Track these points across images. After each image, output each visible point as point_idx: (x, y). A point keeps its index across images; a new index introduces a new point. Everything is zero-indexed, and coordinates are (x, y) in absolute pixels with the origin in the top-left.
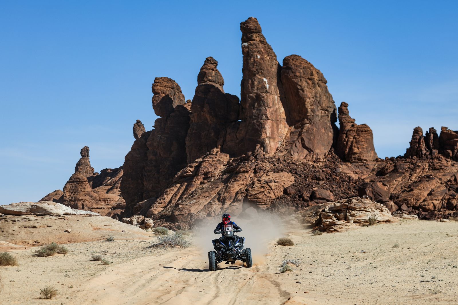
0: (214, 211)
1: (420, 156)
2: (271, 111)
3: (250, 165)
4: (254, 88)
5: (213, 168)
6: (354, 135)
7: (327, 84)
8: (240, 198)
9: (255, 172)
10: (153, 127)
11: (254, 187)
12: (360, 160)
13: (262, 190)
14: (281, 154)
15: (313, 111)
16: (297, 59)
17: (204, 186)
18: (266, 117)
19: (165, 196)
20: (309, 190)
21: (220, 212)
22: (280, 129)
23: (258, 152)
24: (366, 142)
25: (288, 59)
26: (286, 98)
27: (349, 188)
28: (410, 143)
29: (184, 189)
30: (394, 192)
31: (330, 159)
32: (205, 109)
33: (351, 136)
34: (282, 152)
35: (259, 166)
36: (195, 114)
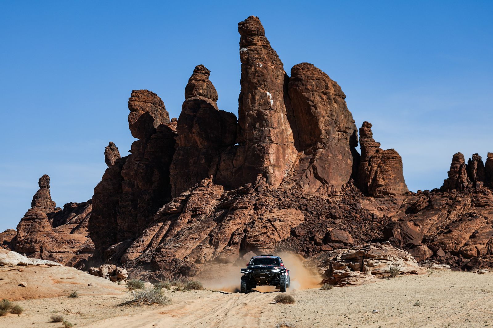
0: (204, 257)
1: (460, 189)
2: (275, 132)
3: (250, 199)
4: (255, 104)
5: (203, 203)
6: (379, 162)
7: (345, 100)
8: (236, 240)
9: (256, 209)
10: (130, 151)
11: (255, 227)
12: (386, 193)
13: (264, 230)
14: (289, 186)
15: (328, 132)
16: (308, 68)
17: (192, 225)
18: (269, 140)
19: (144, 237)
20: (323, 231)
21: (212, 257)
22: (287, 155)
23: (260, 183)
24: (394, 171)
25: (297, 68)
26: (294, 116)
27: (372, 229)
28: (448, 172)
29: (167, 229)
30: (429, 234)
31: (349, 192)
32: (194, 130)
33: (375, 164)
34: (289, 183)
35: (260, 200)
36: (181, 136)
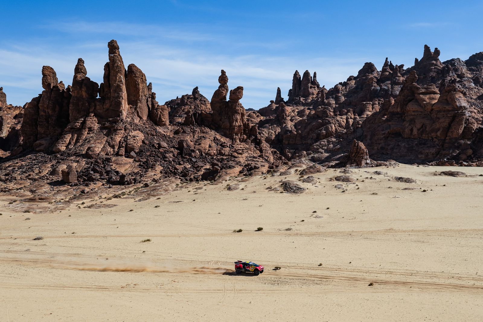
2: (123, 94)
3: (121, 126)
4: (117, 81)
5: (93, 125)
8: (123, 145)
9: (125, 130)
16: (134, 67)
17: (92, 135)
18: (122, 98)
19: (64, 139)
21: (114, 153)
22: (126, 106)
25: (130, 66)
29: (76, 137)
31: (150, 123)
32: (83, 89)
33: (159, 111)
34: (129, 118)
36: (76, 91)
